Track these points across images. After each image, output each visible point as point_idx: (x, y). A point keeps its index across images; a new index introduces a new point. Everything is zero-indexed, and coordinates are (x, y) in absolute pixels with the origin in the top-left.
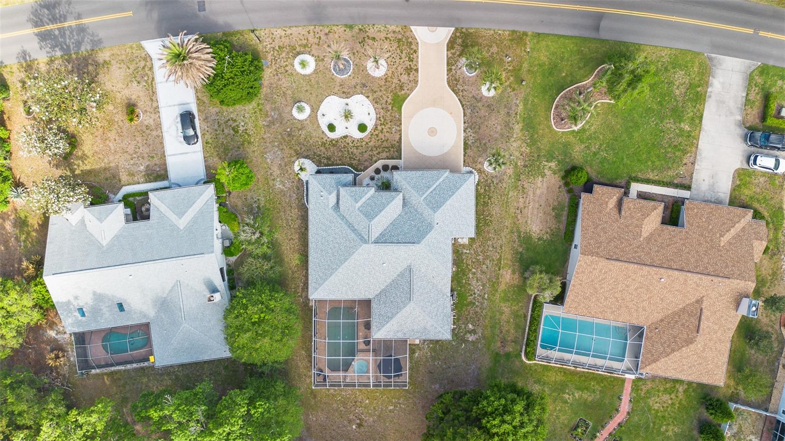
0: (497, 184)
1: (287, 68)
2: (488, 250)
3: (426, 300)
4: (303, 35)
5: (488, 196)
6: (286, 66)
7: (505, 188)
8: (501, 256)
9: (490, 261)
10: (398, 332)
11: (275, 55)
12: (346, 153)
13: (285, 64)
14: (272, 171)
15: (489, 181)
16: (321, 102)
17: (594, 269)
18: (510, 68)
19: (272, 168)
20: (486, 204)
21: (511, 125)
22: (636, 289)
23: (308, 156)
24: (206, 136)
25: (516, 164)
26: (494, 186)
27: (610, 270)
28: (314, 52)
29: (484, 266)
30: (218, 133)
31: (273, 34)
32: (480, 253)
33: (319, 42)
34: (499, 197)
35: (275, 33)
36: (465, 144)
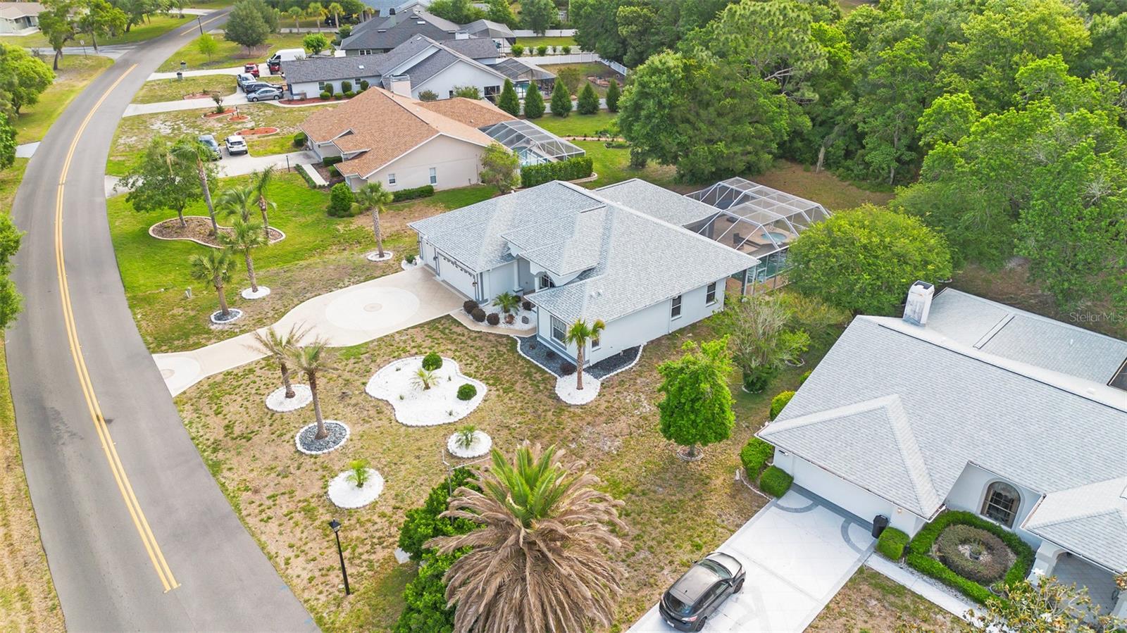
1: (388, 511)
4: (280, 525)
6: (383, 515)
11: (368, 547)
12: (497, 363)
13: (378, 520)
14: (634, 429)
16: (426, 428)
19: (626, 431)
23: (550, 397)
24: (685, 558)
28: (316, 490)
30: (654, 543)
31: (311, 580)
33: (283, 494)
35: (305, 576)
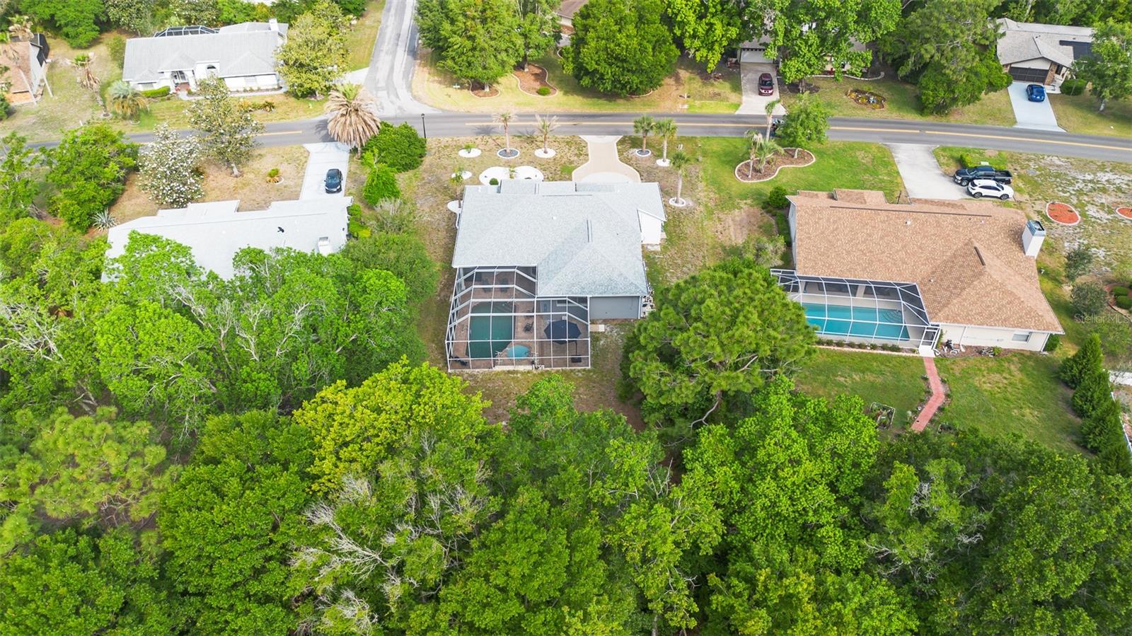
10: (573, 285)
17: (819, 219)
22: (882, 238)
27: (840, 219)
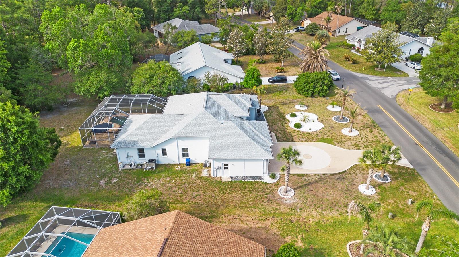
0: (266, 197)
2: (193, 191)
3: (153, 125)
5: (252, 190)
7: (262, 205)
8: (185, 203)
9: (181, 193)
15: (268, 191)
18: (400, 206)
20: (243, 189)
21: (336, 208)
25: (292, 214)
26: (263, 195)
29: (177, 188)
32: (190, 185)
34: (252, 199)
36: (303, 175)
